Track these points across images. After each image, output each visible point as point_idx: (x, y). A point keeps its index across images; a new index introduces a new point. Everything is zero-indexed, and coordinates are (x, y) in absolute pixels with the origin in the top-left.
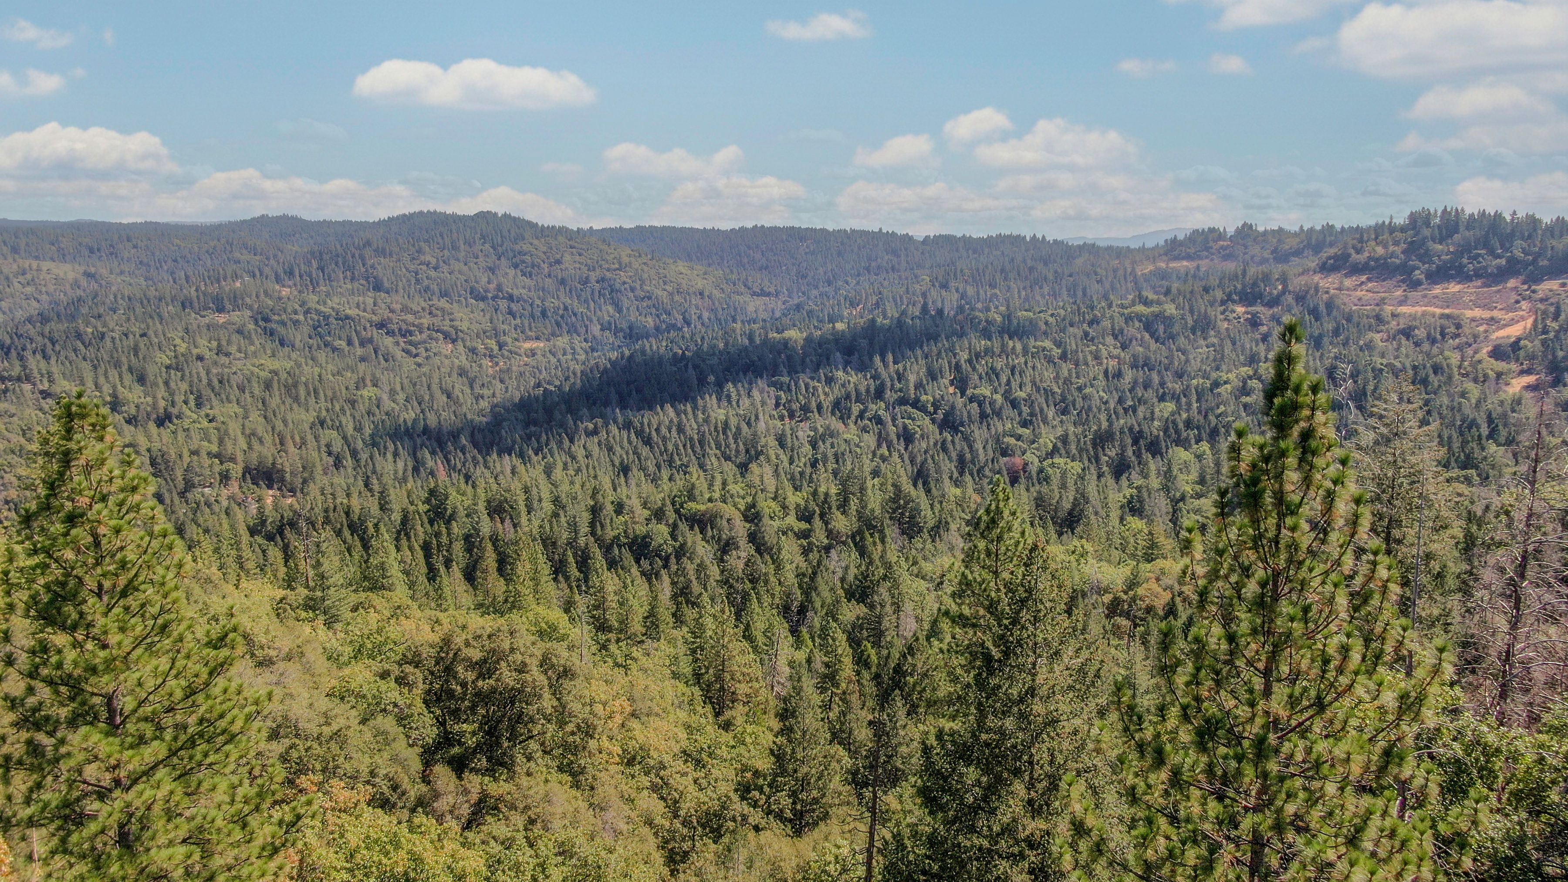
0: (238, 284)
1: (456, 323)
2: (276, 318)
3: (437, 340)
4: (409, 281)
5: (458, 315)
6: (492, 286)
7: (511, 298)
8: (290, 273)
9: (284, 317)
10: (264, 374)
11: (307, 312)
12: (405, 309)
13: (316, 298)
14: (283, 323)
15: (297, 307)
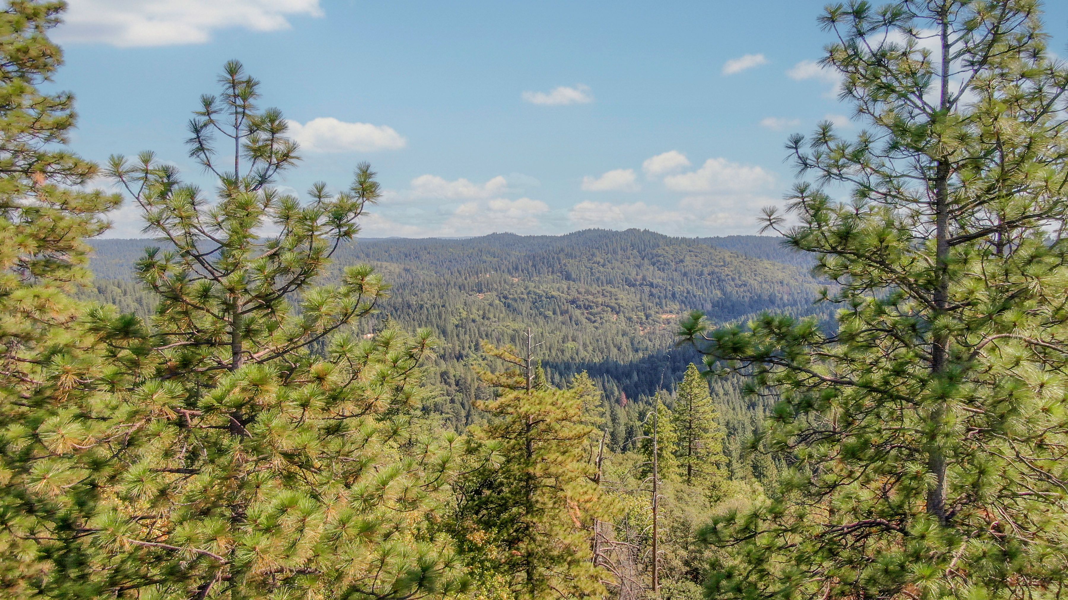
0: (488, 276)
1: (619, 301)
2: (511, 296)
3: (607, 312)
4: (587, 274)
5: (620, 296)
6: (639, 277)
7: (651, 285)
8: (516, 269)
9: (516, 296)
10: (510, 332)
11: (529, 293)
12: (588, 292)
13: (533, 285)
14: (515, 300)
15: (523, 290)
